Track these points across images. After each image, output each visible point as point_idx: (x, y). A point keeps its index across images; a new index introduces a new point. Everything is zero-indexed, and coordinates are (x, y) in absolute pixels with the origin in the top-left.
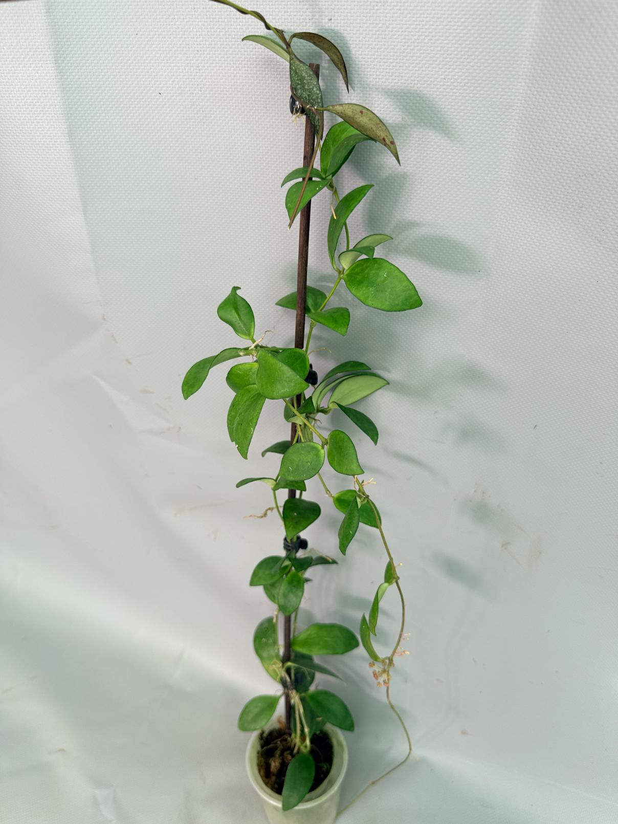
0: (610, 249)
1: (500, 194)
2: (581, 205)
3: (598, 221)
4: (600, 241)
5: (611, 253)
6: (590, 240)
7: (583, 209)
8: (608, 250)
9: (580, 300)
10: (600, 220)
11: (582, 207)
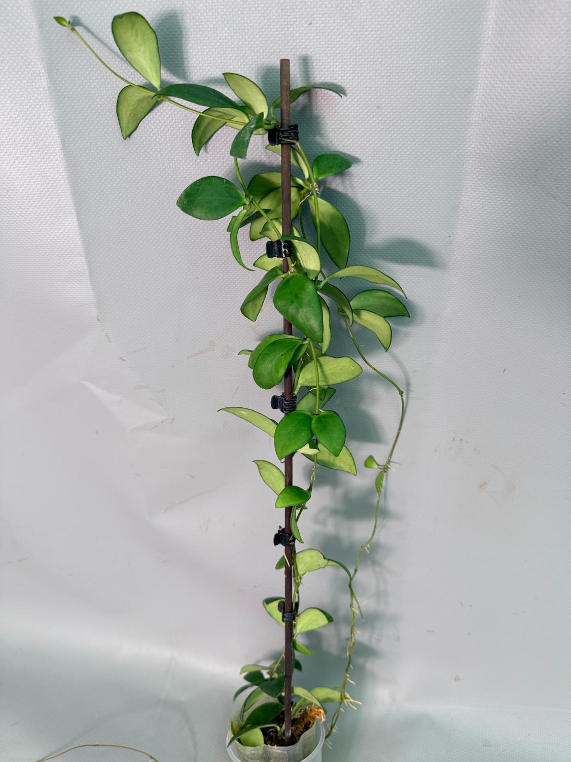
0: (564, 203)
1: (464, 166)
2: (537, 169)
3: (552, 180)
4: (555, 198)
5: (565, 207)
6: (546, 197)
7: (539, 171)
8: (562, 204)
9: (539, 251)
10: (554, 179)
11: (538, 170)
